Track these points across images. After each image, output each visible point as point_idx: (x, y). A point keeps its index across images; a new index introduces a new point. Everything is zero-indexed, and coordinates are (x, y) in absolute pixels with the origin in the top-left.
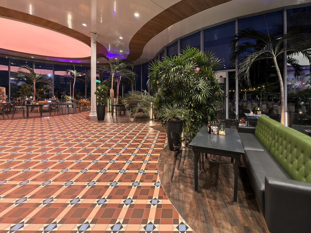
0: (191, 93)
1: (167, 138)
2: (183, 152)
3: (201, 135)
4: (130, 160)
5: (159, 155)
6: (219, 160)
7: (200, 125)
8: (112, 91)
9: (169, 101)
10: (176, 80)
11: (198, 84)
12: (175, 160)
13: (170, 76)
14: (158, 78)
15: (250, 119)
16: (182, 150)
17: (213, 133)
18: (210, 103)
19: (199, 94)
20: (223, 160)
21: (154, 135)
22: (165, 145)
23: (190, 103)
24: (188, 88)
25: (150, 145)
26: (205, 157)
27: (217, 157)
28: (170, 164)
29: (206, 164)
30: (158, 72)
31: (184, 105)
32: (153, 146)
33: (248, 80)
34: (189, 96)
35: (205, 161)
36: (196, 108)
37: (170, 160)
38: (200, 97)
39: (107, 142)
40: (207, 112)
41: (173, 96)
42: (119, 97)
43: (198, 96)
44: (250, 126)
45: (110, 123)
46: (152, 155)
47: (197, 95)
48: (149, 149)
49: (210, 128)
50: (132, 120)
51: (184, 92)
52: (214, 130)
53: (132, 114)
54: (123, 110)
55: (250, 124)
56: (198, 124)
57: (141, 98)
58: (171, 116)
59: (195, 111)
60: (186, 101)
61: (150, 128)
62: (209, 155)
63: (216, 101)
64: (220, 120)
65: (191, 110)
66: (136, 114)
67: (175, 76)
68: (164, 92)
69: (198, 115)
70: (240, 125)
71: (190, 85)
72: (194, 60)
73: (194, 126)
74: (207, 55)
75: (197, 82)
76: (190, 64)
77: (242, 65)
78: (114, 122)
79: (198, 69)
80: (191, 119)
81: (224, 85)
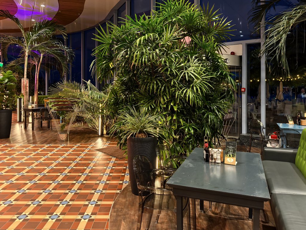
0: (174, 86)
1: (127, 172)
2: (157, 198)
3: (191, 165)
4: (56, 215)
5: (112, 203)
6: (226, 212)
7: (190, 146)
8: (25, 81)
9: (133, 100)
10: (145, 61)
11: (186, 69)
12: (140, 212)
13: (134, 53)
14: (111, 58)
15: (287, 134)
16: (154, 194)
17: (214, 161)
18: (210, 104)
19: (189, 88)
20: (234, 213)
21: (104, 165)
22: (124, 185)
23: (172, 104)
24: (167, 77)
25: (96, 184)
26: (198, 207)
27: (222, 208)
28: (133, 220)
29: (201, 221)
30: (111, 46)
31: (161, 108)
32: (101, 187)
33: (284, 59)
34: (169, 92)
35: (200, 215)
36: (183, 114)
37: (132, 213)
38: (190, 94)
39: (13, 179)
40: (205, 121)
41: (139, 92)
42: (39, 94)
43: (187, 91)
44: (287, 147)
45: (20, 145)
46: (99, 203)
47: (184, 90)
48: (93, 191)
49: (207, 151)
50: (63, 137)
51: (160, 84)
52: (215, 156)
53: (63, 127)
54: (46, 119)
55: (287, 145)
56: (187, 145)
57: (81, 95)
58: (135, 129)
59: (181, 120)
60: (164, 100)
61: (98, 152)
62: (206, 203)
63: (221, 99)
64: (229, 137)
65: (172, 117)
66: (70, 127)
67: (142, 54)
68: (123, 83)
69: (186, 128)
70: (269, 145)
71: (171, 71)
72: (181, 22)
73: (178, 148)
74: (205, 13)
75: (185, 65)
76: (171, 30)
77: (272, 31)
78: (29, 142)
79: (188, 39)
80: (174, 135)
81: (238, 70)
